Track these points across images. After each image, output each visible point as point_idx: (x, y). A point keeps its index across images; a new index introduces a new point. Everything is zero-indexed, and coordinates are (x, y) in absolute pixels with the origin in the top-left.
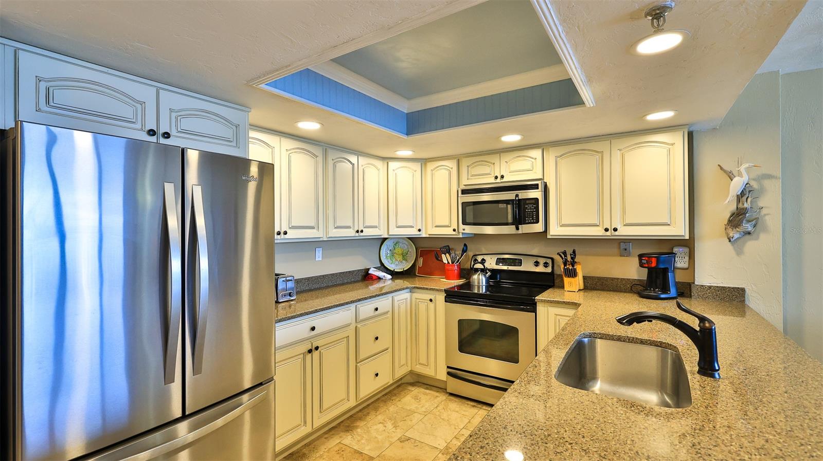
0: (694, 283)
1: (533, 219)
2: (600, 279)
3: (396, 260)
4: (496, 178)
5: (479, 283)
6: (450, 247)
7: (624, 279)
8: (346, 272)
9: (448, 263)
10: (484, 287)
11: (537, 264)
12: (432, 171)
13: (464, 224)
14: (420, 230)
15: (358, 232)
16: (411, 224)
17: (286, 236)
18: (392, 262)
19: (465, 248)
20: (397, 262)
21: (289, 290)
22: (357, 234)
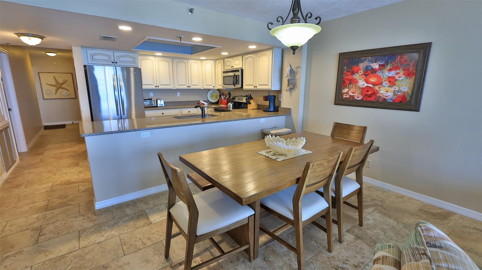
0: (280, 106)
1: (238, 83)
4: (231, 67)
5: (230, 106)
6: (224, 93)
9: (223, 99)
12: (218, 64)
13: (224, 84)
14: (214, 87)
15: (188, 87)
16: (211, 84)
17: (159, 87)
18: (212, 99)
19: (229, 94)
20: (214, 99)
21: (162, 104)
22: (188, 88)
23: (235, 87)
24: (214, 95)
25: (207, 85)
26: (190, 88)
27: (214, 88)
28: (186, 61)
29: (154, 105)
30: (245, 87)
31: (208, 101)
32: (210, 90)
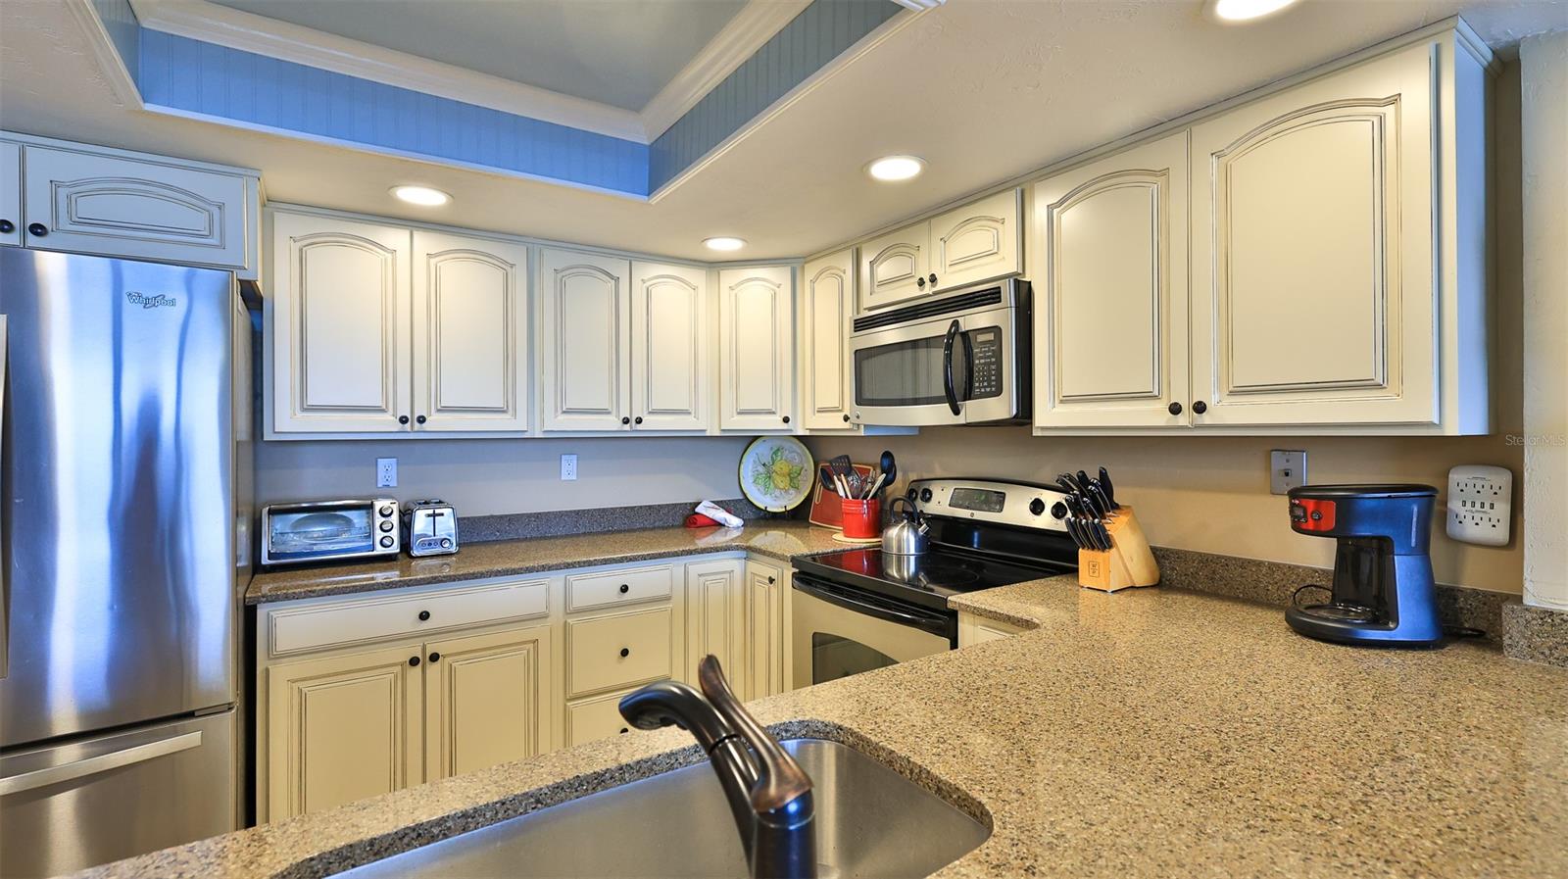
0: (1519, 599)
1: (989, 386)
2: (1206, 560)
3: (776, 487)
4: (921, 282)
5: (899, 548)
6: (851, 458)
7: (1278, 565)
8: (641, 507)
9: (847, 497)
10: (912, 559)
11: (1037, 507)
12: (813, 282)
13: (860, 400)
14: (786, 420)
15: (626, 421)
16: (769, 406)
17: (426, 426)
18: (766, 491)
19: (886, 463)
20: (777, 492)
21: (441, 534)
22: (627, 427)
23: (961, 420)
24: (781, 466)
25: (742, 407)
26: (639, 427)
27: (785, 426)
28: (619, 268)
29: (380, 550)
30: (1048, 415)
31: (741, 506)
32: (757, 438)
